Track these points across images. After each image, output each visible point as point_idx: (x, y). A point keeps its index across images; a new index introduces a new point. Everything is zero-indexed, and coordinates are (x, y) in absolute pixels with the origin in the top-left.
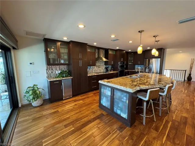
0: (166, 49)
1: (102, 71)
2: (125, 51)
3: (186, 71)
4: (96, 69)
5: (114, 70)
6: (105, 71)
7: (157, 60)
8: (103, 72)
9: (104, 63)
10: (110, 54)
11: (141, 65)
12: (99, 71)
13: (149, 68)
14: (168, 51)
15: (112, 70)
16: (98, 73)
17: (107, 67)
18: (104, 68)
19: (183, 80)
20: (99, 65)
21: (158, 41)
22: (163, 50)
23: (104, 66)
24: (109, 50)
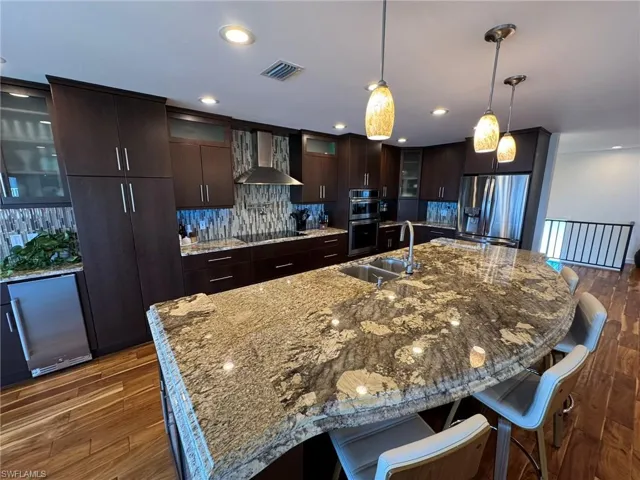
0: (558, 130)
1: (279, 227)
2: (381, 145)
3: (631, 226)
4: (247, 222)
5: (331, 225)
6: (292, 227)
7: (518, 182)
8: (286, 234)
9: (286, 196)
10: (312, 155)
11: (449, 201)
12: (263, 229)
13: (479, 216)
14: (565, 141)
15: (323, 223)
16: (258, 237)
17: (303, 212)
18: (287, 216)
19: (618, 264)
20: (264, 201)
21: (519, 80)
22: (541, 139)
23: (290, 208)
24: (305, 138)
